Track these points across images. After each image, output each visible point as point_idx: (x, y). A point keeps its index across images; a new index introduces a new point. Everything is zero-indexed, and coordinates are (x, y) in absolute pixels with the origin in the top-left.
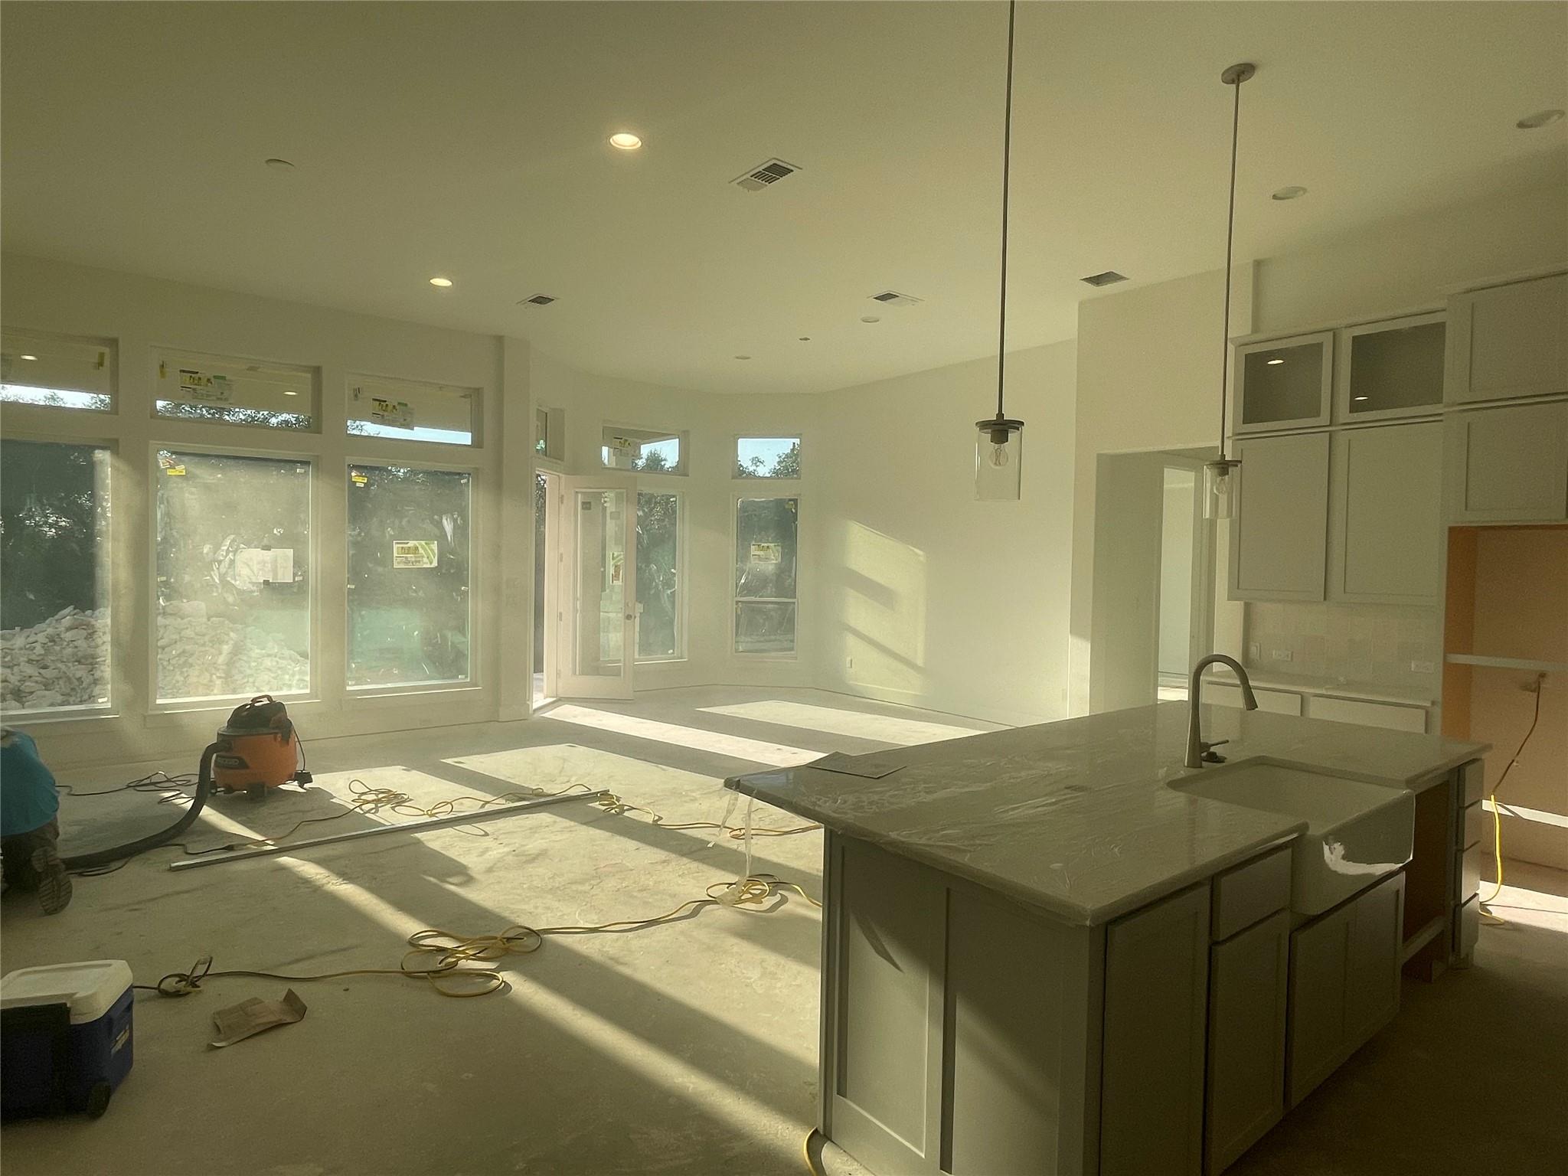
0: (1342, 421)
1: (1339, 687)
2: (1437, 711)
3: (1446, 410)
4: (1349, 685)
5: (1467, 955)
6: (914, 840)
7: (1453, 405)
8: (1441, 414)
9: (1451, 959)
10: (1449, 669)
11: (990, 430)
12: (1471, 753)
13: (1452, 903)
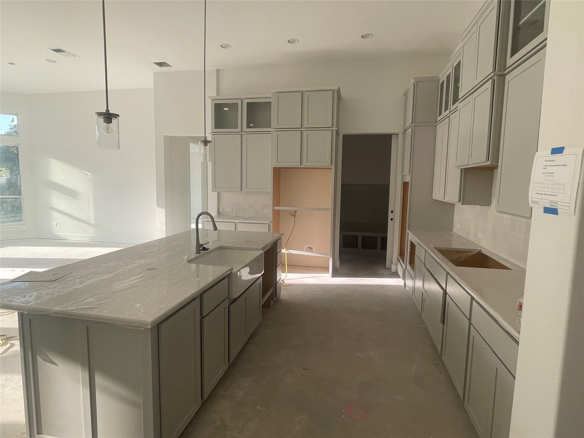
0: (244, 131)
1: (246, 219)
2: (271, 224)
3: (272, 130)
4: (249, 218)
5: (279, 297)
6: (70, 308)
7: (274, 129)
8: (271, 132)
9: (275, 299)
10: (274, 211)
11: (102, 117)
12: (279, 237)
13: (275, 282)
